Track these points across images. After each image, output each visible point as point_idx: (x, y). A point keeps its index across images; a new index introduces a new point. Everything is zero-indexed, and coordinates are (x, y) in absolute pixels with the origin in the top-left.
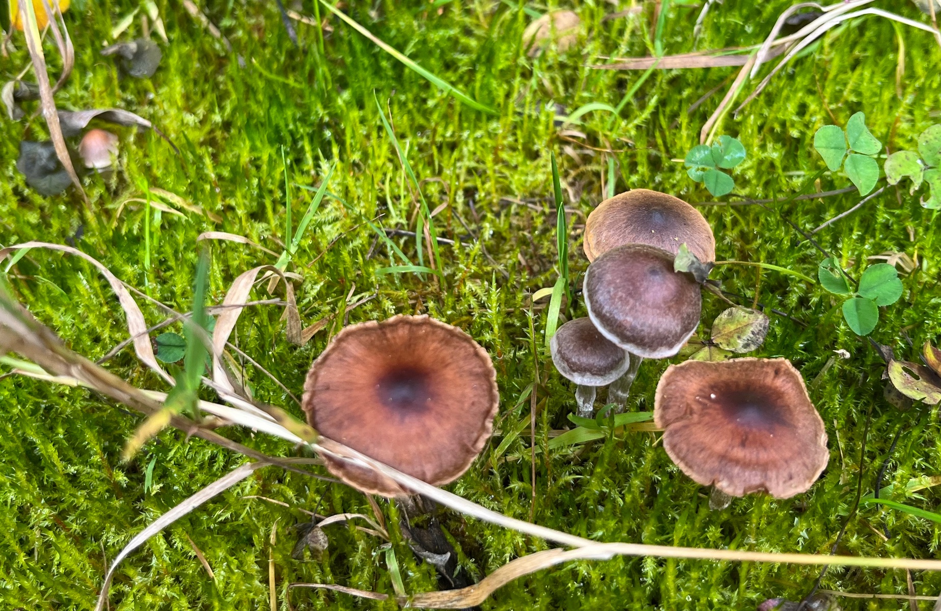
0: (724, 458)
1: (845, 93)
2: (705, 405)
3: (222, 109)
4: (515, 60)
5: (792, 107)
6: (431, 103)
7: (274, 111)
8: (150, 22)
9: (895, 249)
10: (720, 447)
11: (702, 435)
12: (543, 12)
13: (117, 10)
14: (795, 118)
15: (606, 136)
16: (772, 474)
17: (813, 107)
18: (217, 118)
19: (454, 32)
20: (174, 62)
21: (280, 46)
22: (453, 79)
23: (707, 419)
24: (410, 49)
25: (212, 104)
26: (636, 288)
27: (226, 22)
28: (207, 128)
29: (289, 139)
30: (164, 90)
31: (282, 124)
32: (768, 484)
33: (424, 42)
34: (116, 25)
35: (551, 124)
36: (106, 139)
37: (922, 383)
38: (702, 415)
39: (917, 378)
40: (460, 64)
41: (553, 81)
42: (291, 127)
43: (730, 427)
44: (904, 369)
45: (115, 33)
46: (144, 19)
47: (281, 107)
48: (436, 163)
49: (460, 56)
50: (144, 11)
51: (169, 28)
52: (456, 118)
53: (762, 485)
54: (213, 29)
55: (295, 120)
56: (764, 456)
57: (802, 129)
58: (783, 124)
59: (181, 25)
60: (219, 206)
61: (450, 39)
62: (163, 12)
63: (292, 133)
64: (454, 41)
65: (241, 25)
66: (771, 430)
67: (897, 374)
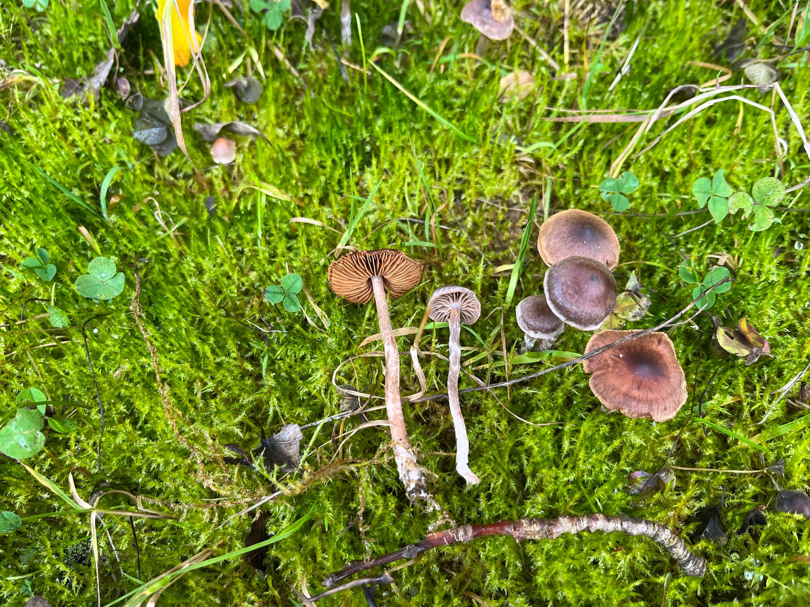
0: (626, 395)
1: (703, 144)
2: (615, 361)
3: (300, 126)
4: (491, 107)
5: (668, 152)
6: (435, 132)
7: (334, 130)
8: (253, 63)
9: (725, 252)
10: (624, 389)
11: (613, 380)
12: (509, 71)
13: (231, 53)
14: (669, 159)
15: (546, 161)
16: (655, 407)
17: (681, 152)
18: (297, 132)
19: (452, 82)
20: (270, 94)
21: (336, 84)
22: (450, 116)
23: (617, 370)
24: (423, 93)
25: (293, 123)
26: (580, 288)
27: (301, 66)
28: (291, 139)
29: (343, 150)
30: (263, 112)
31: (339, 141)
32: (652, 413)
33: (432, 89)
34: (230, 63)
35: (513, 152)
36: (229, 145)
37: (735, 342)
38: (614, 368)
39: (732, 338)
40: (455, 106)
41: (514, 121)
42: (345, 142)
43: (631, 376)
44: (726, 333)
45: (231, 69)
46: (248, 61)
47: (340, 129)
48: (437, 174)
49: (454, 100)
50: (248, 55)
51: (265, 68)
52: (451, 144)
53: (649, 414)
54: (293, 70)
55: (347, 138)
56: (651, 396)
57: (672, 166)
58: (660, 162)
59: (273, 66)
60: (301, 195)
61: (448, 87)
62: (262, 57)
63: (345, 146)
64: (452, 89)
65: (311, 68)
66: (656, 380)
67: (721, 336)
